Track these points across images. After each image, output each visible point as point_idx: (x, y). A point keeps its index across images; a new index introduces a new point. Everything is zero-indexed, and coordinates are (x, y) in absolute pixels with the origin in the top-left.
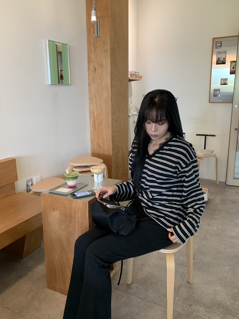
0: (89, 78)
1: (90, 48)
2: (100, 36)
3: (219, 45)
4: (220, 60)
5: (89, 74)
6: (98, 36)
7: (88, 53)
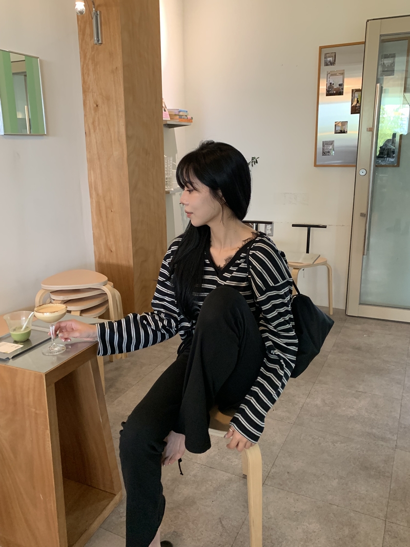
0: (86, 121)
1: (85, 66)
2: (104, 43)
3: (331, 59)
4: (333, 87)
5: (85, 115)
6: (100, 42)
7: (83, 75)
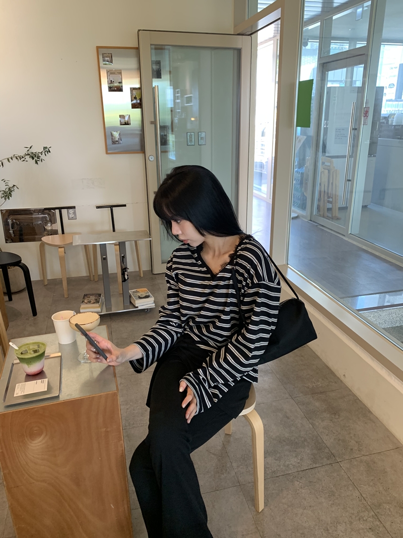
4: (114, 84)
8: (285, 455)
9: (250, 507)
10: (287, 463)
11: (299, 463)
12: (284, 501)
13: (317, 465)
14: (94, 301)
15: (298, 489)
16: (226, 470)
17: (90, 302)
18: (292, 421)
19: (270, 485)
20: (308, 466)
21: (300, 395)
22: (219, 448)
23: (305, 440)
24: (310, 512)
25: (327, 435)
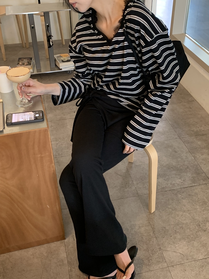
8: (172, 177)
9: (145, 210)
10: (173, 182)
11: (182, 183)
12: (169, 207)
13: (195, 185)
14: (27, 64)
15: (181, 199)
16: (129, 186)
17: (23, 64)
18: (179, 154)
19: (160, 196)
20: (189, 185)
21: (186, 136)
22: (124, 171)
23: (188, 167)
24: (188, 214)
25: (205, 165)
